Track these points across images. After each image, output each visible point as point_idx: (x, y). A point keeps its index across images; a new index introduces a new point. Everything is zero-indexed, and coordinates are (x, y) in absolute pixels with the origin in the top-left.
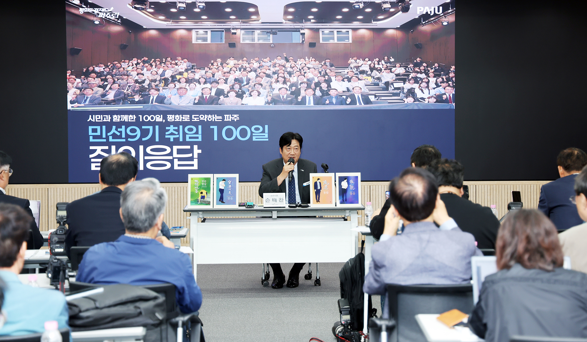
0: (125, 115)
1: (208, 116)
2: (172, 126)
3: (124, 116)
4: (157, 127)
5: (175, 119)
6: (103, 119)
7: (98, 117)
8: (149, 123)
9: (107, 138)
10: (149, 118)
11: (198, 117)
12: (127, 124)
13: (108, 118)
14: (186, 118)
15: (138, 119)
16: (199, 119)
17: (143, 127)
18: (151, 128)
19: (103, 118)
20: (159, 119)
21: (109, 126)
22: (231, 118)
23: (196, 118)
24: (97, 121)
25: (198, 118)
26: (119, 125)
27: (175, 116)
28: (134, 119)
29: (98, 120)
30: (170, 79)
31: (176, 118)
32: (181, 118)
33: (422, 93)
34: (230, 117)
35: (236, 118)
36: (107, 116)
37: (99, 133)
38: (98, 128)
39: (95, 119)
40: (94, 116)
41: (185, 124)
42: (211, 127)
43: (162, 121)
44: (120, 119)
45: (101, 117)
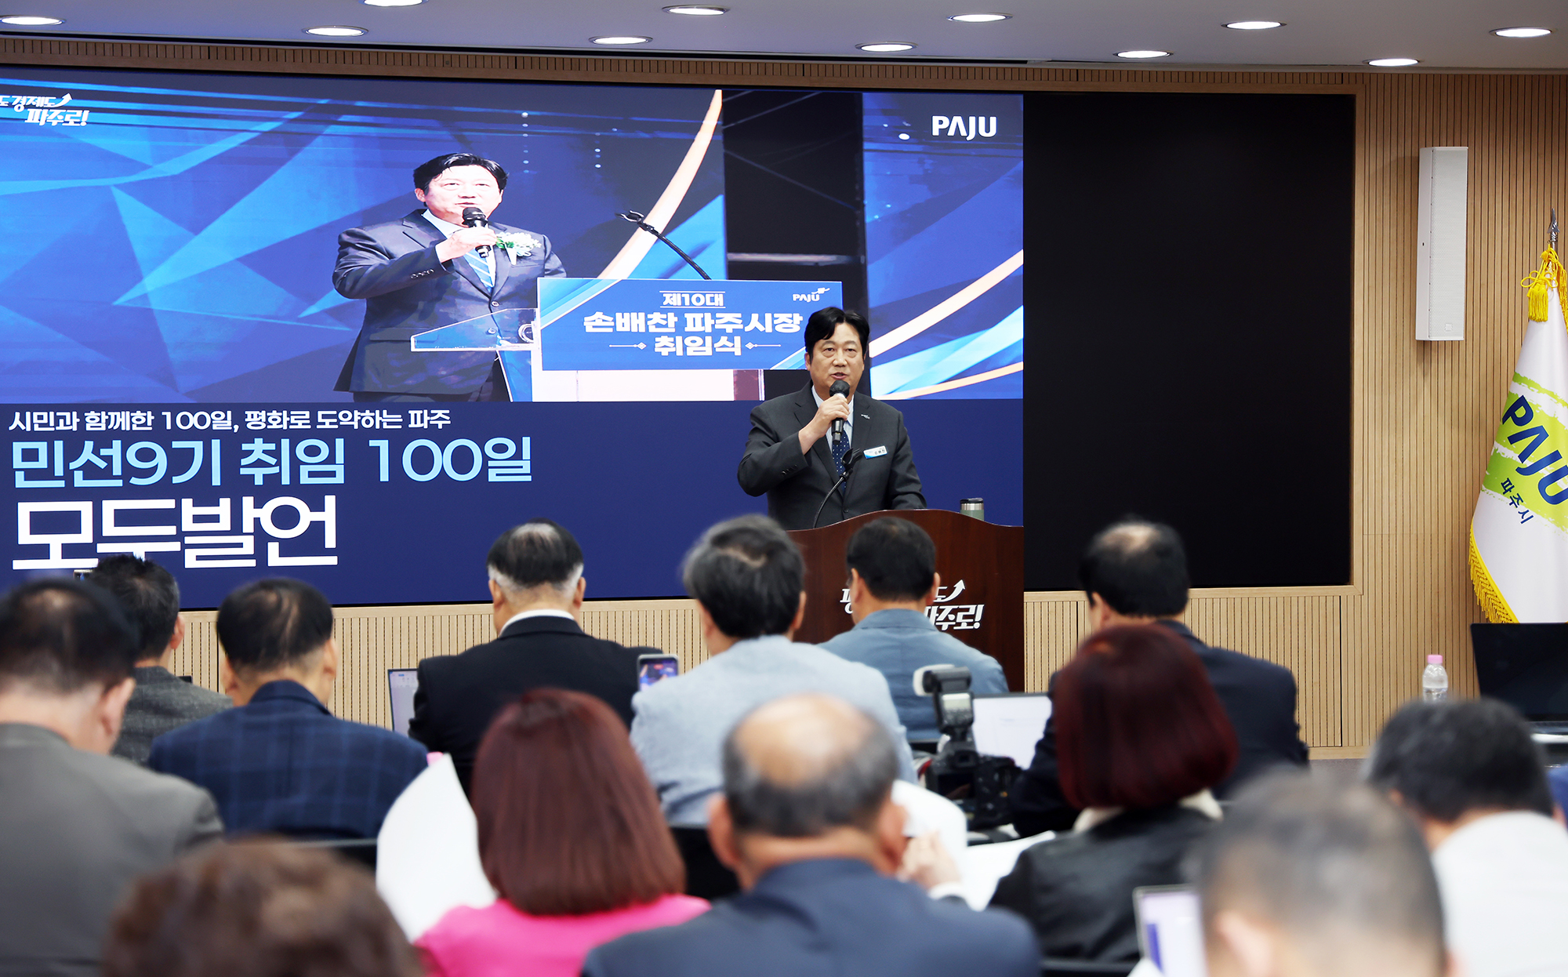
0: (123, 413)
1: (362, 414)
2: (259, 441)
3: (118, 414)
4: (216, 444)
5: (267, 423)
6: (57, 424)
7: (40, 418)
8: (193, 434)
9: (68, 475)
10: (193, 420)
11: (336, 416)
12: (128, 438)
13: (70, 422)
14: (300, 420)
15: (159, 421)
16: (338, 423)
17: (176, 445)
18: (198, 446)
19: (57, 419)
20: (222, 421)
21: (74, 441)
22: (429, 418)
23: (327, 421)
24: (37, 428)
25: (335, 420)
26: (103, 439)
27: (268, 414)
28: (149, 423)
29: (41, 425)
31: (270, 420)
32: (286, 419)
34: (426, 418)
35: (440, 419)
36: (68, 415)
37: (42, 463)
38: (42, 446)
39: (32, 425)
40: (28, 415)
41: (296, 436)
42: (372, 443)
43: (231, 428)
44: (108, 422)
45: (49, 417)
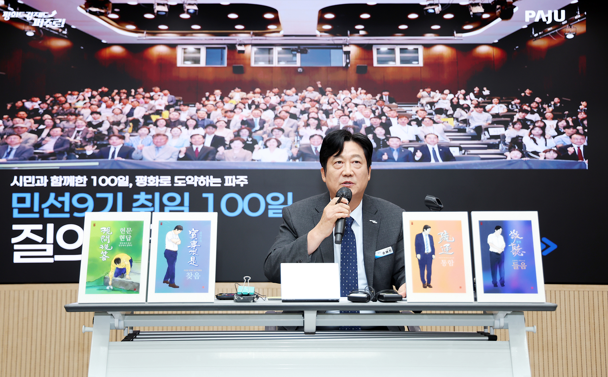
0: (71, 176)
1: (199, 178)
2: (143, 194)
3: (68, 177)
4: (120, 195)
5: (148, 183)
6: (36, 182)
7: (27, 179)
8: (108, 189)
9: (41, 211)
10: (108, 181)
11: (185, 179)
12: (73, 191)
13: (43, 181)
14: (165, 181)
15: (90, 182)
16: (186, 183)
17: (99, 195)
18: (110, 196)
19: (36, 180)
20: (123, 181)
21: (45, 192)
23: (180, 182)
24: (25, 185)
25: (184, 181)
26: (60, 191)
27: (149, 178)
28: (85, 182)
29: (27, 183)
30: (142, 121)
31: (149, 181)
32: (158, 181)
33: (535, 144)
34: (234, 180)
35: (242, 181)
36: (41, 177)
37: (27, 205)
38: (28, 196)
39: (23, 183)
40: (21, 177)
41: (163, 190)
42: (205, 195)
43: (127, 186)
44: (63, 182)
45: (32, 179)
